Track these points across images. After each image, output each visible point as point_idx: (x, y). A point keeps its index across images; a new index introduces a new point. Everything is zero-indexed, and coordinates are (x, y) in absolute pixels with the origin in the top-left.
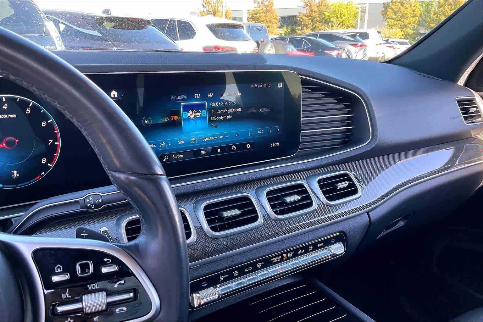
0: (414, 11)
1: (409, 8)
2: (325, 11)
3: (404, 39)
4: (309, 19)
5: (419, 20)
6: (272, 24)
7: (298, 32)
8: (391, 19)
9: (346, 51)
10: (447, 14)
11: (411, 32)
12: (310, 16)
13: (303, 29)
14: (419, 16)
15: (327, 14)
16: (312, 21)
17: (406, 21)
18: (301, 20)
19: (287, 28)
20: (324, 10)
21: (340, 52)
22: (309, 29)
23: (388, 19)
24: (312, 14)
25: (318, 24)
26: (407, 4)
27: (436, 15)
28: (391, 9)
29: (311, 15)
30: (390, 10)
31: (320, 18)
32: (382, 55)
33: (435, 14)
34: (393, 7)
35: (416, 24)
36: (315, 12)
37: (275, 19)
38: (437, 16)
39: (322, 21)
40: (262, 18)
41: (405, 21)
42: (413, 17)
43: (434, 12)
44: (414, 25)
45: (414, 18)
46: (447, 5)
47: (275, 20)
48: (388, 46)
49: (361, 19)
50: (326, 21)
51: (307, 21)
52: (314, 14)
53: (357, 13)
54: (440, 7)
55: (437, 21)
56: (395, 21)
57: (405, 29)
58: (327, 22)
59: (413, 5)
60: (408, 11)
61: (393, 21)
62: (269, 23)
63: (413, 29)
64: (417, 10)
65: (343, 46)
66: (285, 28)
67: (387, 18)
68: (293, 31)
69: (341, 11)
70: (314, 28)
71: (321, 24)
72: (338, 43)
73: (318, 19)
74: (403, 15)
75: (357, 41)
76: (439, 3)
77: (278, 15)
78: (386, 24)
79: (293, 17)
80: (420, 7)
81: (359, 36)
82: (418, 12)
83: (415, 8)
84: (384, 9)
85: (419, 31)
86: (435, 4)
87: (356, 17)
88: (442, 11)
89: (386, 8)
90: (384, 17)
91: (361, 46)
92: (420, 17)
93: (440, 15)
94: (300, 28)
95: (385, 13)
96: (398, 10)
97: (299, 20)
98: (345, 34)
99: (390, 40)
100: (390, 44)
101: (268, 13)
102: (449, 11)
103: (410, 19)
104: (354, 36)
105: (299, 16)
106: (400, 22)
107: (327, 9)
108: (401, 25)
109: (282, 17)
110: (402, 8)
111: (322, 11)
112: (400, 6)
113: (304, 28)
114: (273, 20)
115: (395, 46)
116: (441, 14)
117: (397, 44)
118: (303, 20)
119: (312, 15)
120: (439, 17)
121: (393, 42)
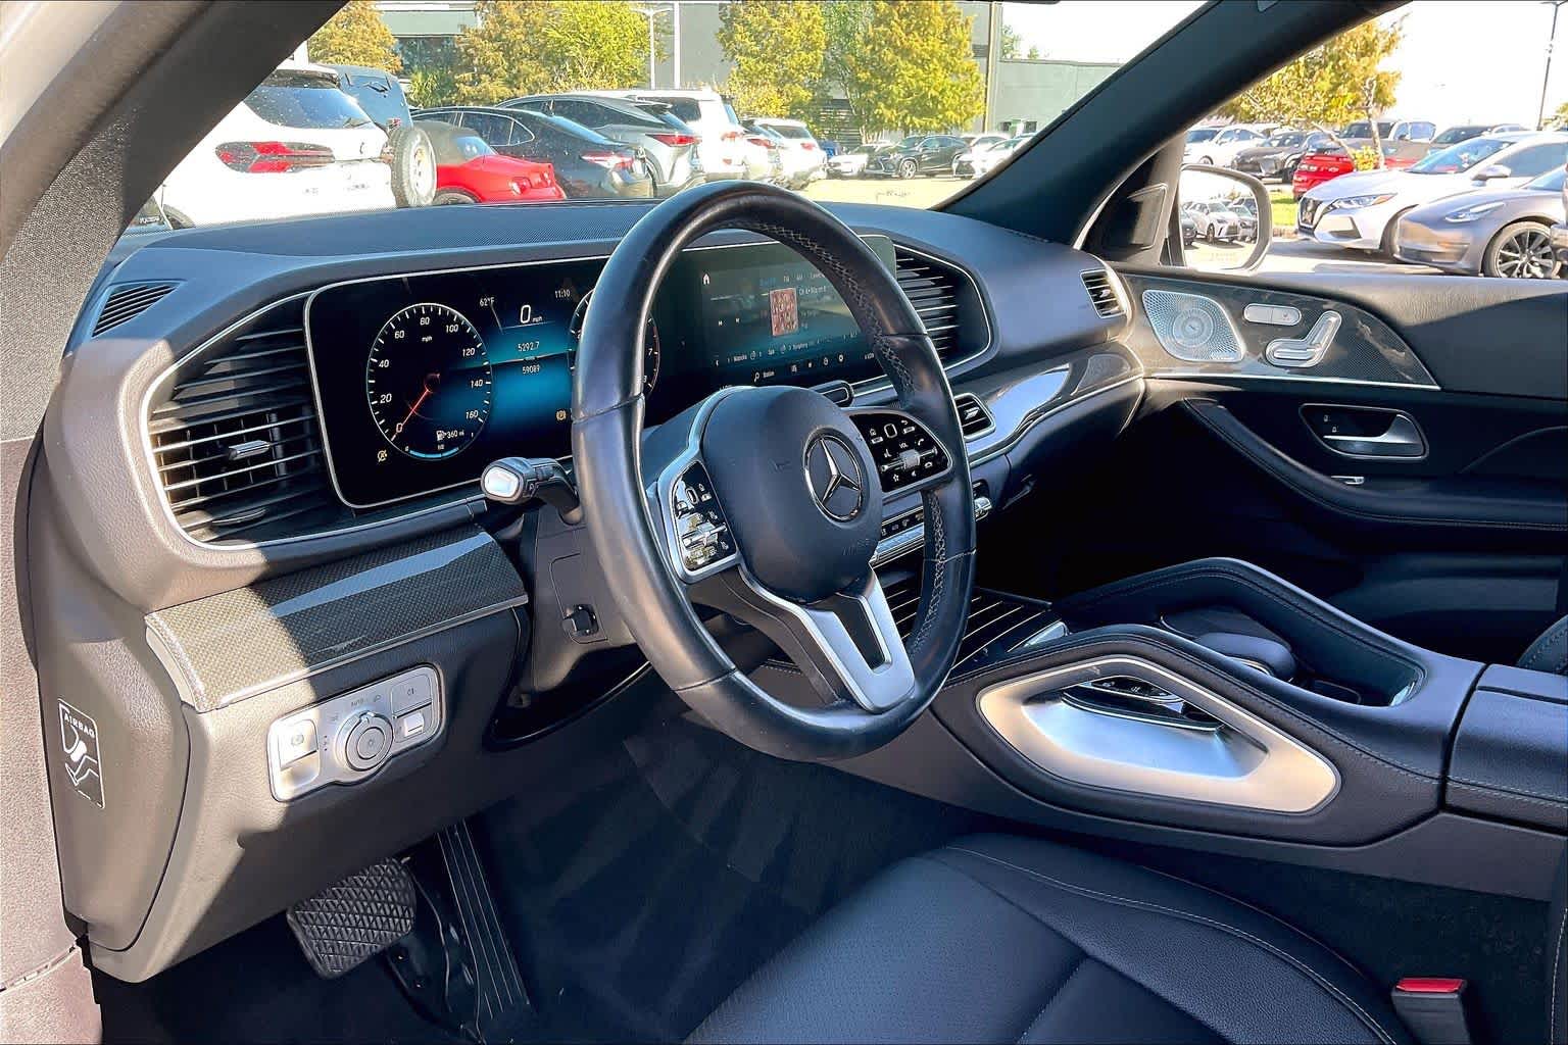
0: (809, 32)
1: (795, 25)
2: (544, 25)
3: (787, 117)
4: (498, 50)
5: (825, 59)
6: (373, 61)
7: (465, 89)
8: (747, 54)
9: (644, 156)
10: (898, 43)
11: (805, 95)
12: (498, 39)
13: (480, 81)
14: (823, 46)
15: (553, 33)
16: (507, 55)
17: (791, 63)
18: (471, 51)
19: (425, 77)
20: (539, 20)
21: (626, 159)
22: (499, 81)
23: (737, 56)
24: (503, 32)
25: (526, 66)
26: (787, 10)
27: (870, 47)
28: (745, 24)
29: (500, 35)
30: (740, 28)
31: (529, 43)
32: (741, 170)
33: (867, 43)
34: (749, 17)
35: (820, 71)
36: (512, 26)
37: (382, 44)
38: (873, 49)
39: (537, 56)
40: (336, 41)
41: (788, 61)
42: (808, 51)
43: (865, 37)
44: (813, 74)
45: (811, 54)
46: (896, 18)
47: (381, 50)
48: (752, 141)
49: (659, 54)
50: (548, 56)
51: (491, 54)
52: (509, 34)
53: (645, 33)
54: (878, 22)
55: (875, 64)
56: (758, 62)
57: (788, 85)
58: (553, 58)
59: (804, 14)
60: (794, 33)
61: (752, 61)
62: (362, 59)
63: (812, 86)
64: (817, 28)
65: (630, 138)
66: (420, 75)
67: (735, 54)
68: (447, 85)
69: (593, 25)
70: (516, 77)
71: (534, 64)
72: (614, 130)
73: (526, 48)
74: (781, 43)
75: (668, 125)
76: (876, 10)
77: (389, 32)
78: (735, 70)
79: (439, 40)
80: (823, 21)
81: (673, 111)
82: (820, 36)
83: (810, 23)
84: (722, 25)
85: (829, 94)
86: (865, 9)
87: (643, 47)
88: (885, 34)
89: (729, 23)
90: (723, 50)
91: (682, 140)
92: (827, 50)
93: (880, 44)
94: (468, 75)
95: (727, 38)
96: (764, 29)
97: (463, 50)
98: (632, 105)
99: (758, 122)
100: (758, 133)
101: (354, 25)
102: (903, 34)
103: (800, 55)
104: (657, 110)
105: (463, 39)
106: (775, 66)
107: (549, 17)
108: (776, 75)
109: (403, 40)
110: (774, 22)
111: (535, 24)
112: (769, 16)
113: (483, 77)
114: (375, 50)
115: (772, 139)
116: (883, 42)
117: (776, 136)
118: (476, 49)
119: (504, 37)
120: (879, 51)
121: (765, 126)
